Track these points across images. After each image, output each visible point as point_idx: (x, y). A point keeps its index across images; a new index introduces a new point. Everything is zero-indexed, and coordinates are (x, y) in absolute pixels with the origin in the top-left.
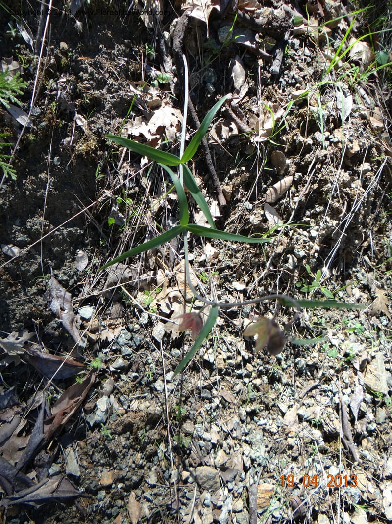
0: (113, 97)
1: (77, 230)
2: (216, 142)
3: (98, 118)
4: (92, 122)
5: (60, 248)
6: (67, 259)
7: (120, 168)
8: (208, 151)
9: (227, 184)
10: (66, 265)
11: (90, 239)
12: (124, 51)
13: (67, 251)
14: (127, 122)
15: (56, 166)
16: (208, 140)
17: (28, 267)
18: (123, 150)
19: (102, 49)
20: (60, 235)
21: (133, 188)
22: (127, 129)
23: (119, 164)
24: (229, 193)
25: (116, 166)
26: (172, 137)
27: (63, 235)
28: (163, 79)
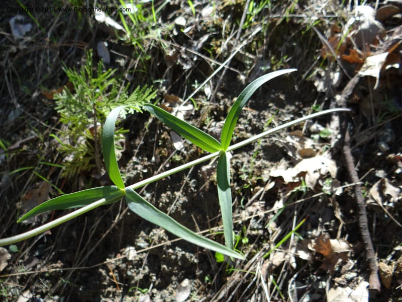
0: (266, 141)
1: (191, 257)
2: (376, 202)
3: (244, 156)
4: (236, 158)
5: (168, 267)
6: (172, 284)
7: (250, 205)
8: (363, 212)
9: (389, 263)
10: (168, 290)
11: (201, 272)
12: (293, 111)
13: (176, 275)
14: (272, 166)
15: (190, 187)
16: (366, 199)
17: (134, 274)
18: (259, 189)
19: (271, 107)
20: (173, 254)
21: (258, 229)
22: (270, 171)
23: (250, 201)
24: (386, 274)
25: (245, 202)
26: (312, 183)
27: (177, 256)
28: (325, 134)
